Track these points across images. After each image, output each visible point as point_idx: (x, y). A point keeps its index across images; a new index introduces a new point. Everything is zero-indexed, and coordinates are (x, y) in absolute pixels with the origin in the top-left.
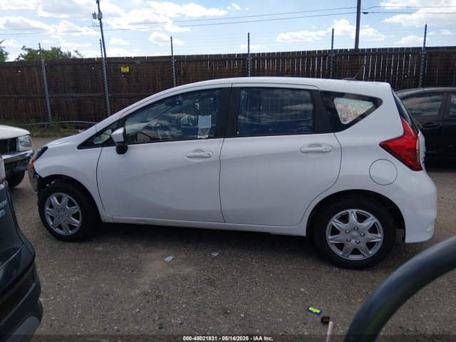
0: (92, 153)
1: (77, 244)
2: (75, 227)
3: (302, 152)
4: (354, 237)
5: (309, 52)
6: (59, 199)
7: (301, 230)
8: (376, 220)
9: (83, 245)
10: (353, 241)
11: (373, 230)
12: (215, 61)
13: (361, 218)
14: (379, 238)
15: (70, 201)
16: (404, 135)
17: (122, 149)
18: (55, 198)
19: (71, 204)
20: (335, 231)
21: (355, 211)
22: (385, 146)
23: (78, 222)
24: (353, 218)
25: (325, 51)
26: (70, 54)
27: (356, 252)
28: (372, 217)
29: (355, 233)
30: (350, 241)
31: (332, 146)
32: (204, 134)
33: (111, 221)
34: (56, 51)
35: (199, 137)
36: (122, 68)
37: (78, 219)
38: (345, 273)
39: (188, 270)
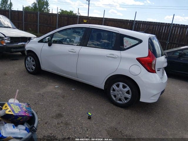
0: (41, 44)
1: (33, 75)
2: (33, 69)
3: (107, 56)
4: (120, 94)
5: (162, 23)
6: (30, 59)
7: (102, 87)
8: (129, 89)
9: (34, 76)
10: (120, 95)
11: (128, 92)
12: (121, 22)
13: (124, 87)
14: (129, 96)
15: (33, 60)
16: (148, 56)
17: (50, 45)
18: (29, 58)
19: (33, 61)
20: (114, 90)
21: (122, 83)
22: (139, 60)
23: (34, 68)
24: (121, 86)
25: (169, 24)
26: (76, 14)
27: (120, 100)
28: (128, 87)
29: (121, 92)
30: (118, 95)
31: (118, 56)
32: (76, 44)
33: (44, 70)
34: (71, 12)
35: (74, 44)
36: (84, 20)
37: (34, 67)
38: (114, 107)
39: (60, 91)
